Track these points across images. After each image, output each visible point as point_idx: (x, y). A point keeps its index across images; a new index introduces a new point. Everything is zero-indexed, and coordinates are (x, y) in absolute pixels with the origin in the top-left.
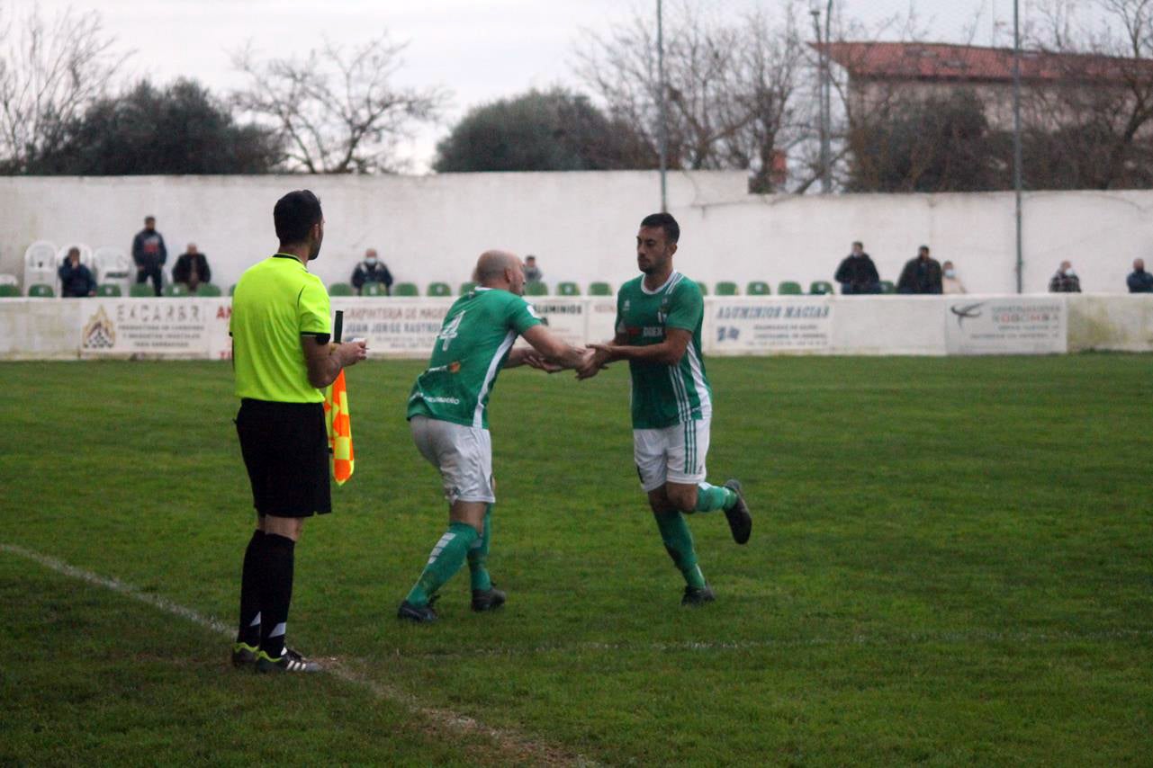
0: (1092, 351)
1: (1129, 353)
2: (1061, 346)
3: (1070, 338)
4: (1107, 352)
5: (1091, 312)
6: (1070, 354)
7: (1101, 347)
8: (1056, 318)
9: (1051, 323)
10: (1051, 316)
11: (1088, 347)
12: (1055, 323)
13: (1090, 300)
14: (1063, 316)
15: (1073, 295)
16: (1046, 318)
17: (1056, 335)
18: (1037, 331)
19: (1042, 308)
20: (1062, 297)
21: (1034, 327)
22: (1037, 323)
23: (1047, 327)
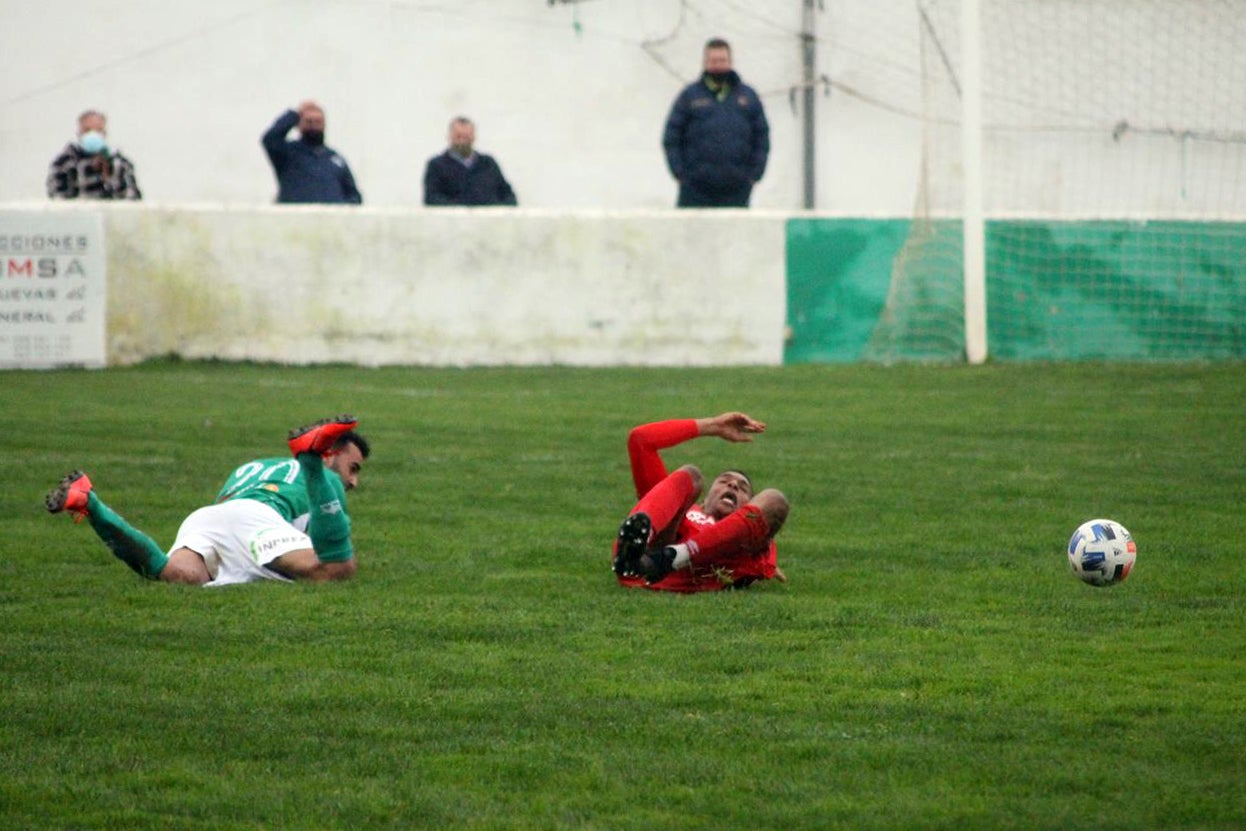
0: (174, 360)
1: (273, 367)
2: (90, 347)
3: (114, 324)
4: (214, 364)
5: (171, 252)
6: (113, 369)
7: (195, 350)
8: (76, 268)
9: (62, 283)
10: (63, 262)
11: (161, 349)
12: (76, 281)
13: (170, 219)
14: (96, 260)
15: (118, 206)
16: (49, 269)
17: (76, 317)
18: (23, 305)
19: (39, 242)
20: (87, 208)
21: (15, 294)
22: (21, 281)
23: (52, 294)
